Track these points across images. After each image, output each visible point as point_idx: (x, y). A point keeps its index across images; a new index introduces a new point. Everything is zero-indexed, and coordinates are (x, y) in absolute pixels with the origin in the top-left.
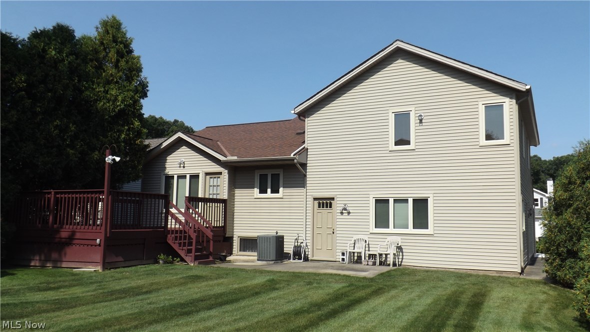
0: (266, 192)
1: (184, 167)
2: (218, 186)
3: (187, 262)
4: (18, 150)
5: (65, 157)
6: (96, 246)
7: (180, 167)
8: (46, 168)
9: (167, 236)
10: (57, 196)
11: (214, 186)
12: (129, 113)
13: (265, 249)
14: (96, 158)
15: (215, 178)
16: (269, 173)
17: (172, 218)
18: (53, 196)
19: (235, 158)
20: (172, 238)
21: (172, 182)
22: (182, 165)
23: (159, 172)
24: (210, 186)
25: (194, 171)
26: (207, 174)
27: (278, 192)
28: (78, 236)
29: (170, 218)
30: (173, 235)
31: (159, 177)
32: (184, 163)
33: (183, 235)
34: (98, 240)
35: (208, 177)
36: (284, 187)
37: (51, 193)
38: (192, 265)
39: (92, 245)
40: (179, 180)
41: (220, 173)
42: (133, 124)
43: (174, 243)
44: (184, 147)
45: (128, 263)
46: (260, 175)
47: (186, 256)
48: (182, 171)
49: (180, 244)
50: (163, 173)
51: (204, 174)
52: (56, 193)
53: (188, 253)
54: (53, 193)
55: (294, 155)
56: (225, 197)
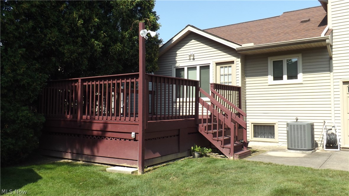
0: (281, 78)
1: (194, 59)
2: (229, 75)
3: (223, 155)
4: (43, 36)
5: (89, 47)
6: (130, 140)
7: (190, 59)
8: (72, 57)
9: (198, 125)
10: (85, 84)
11: (225, 75)
12: (145, 7)
13: (298, 137)
14: (119, 49)
15: (226, 67)
16: (285, 60)
17: (203, 106)
18: (80, 84)
19: (251, 45)
20: (204, 128)
21: (182, 75)
22: (192, 57)
23: (170, 65)
24: (221, 75)
25: (204, 62)
26: (217, 64)
27: (296, 77)
28: (110, 128)
29: (200, 106)
30: (205, 125)
31: (170, 70)
32: (194, 55)
33: (212, 124)
34: (133, 134)
35: (218, 67)
36: (303, 72)
37: (77, 81)
38: (232, 158)
39: (125, 140)
40: (189, 71)
41: (232, 62)
42: (149, 18)
43: (207, 133)
44: (193, 41)
45: (165, 159)
46: (274, 62)
47: (223, 148)
48: (192, 63)
49: (214, 135)
50: (173, 66)
51: (215, 65)
52: (83, 81)
53: (225, 144)
54: (80, 81)
55: (325, 35)
56: (239, 85)
